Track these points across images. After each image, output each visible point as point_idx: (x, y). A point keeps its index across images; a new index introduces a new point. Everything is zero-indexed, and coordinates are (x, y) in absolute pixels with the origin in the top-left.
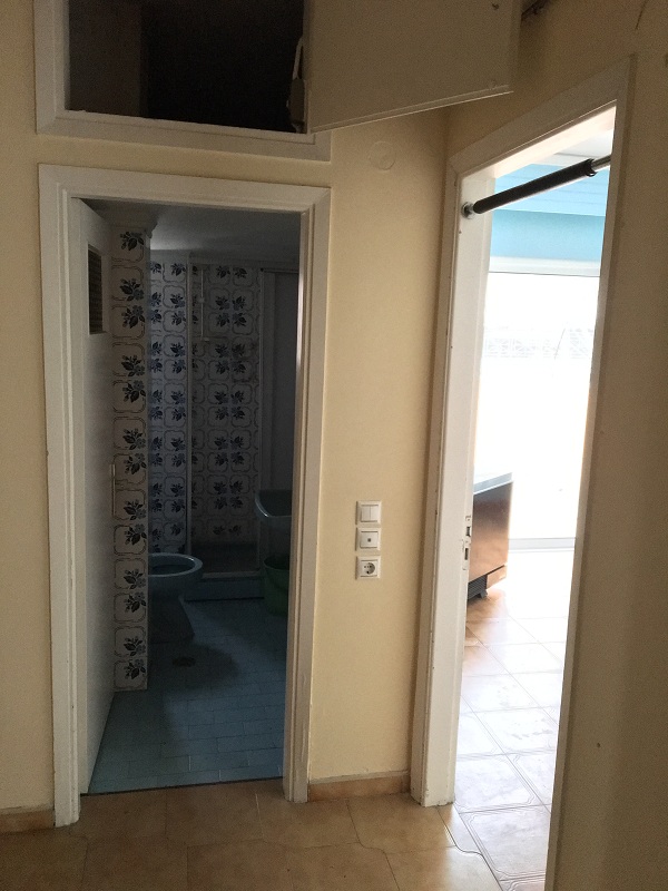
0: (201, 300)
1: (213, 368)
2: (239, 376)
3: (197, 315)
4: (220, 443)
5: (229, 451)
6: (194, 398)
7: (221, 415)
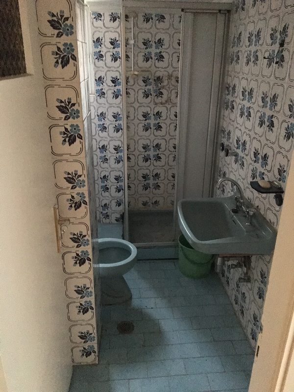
0: (132, 42)
1: (141, 94)
2: (159, 100)
3: (129, 54)
4: (145, 147)
5: (152, 153)
6: (128, 117)
7: (146, 128)
